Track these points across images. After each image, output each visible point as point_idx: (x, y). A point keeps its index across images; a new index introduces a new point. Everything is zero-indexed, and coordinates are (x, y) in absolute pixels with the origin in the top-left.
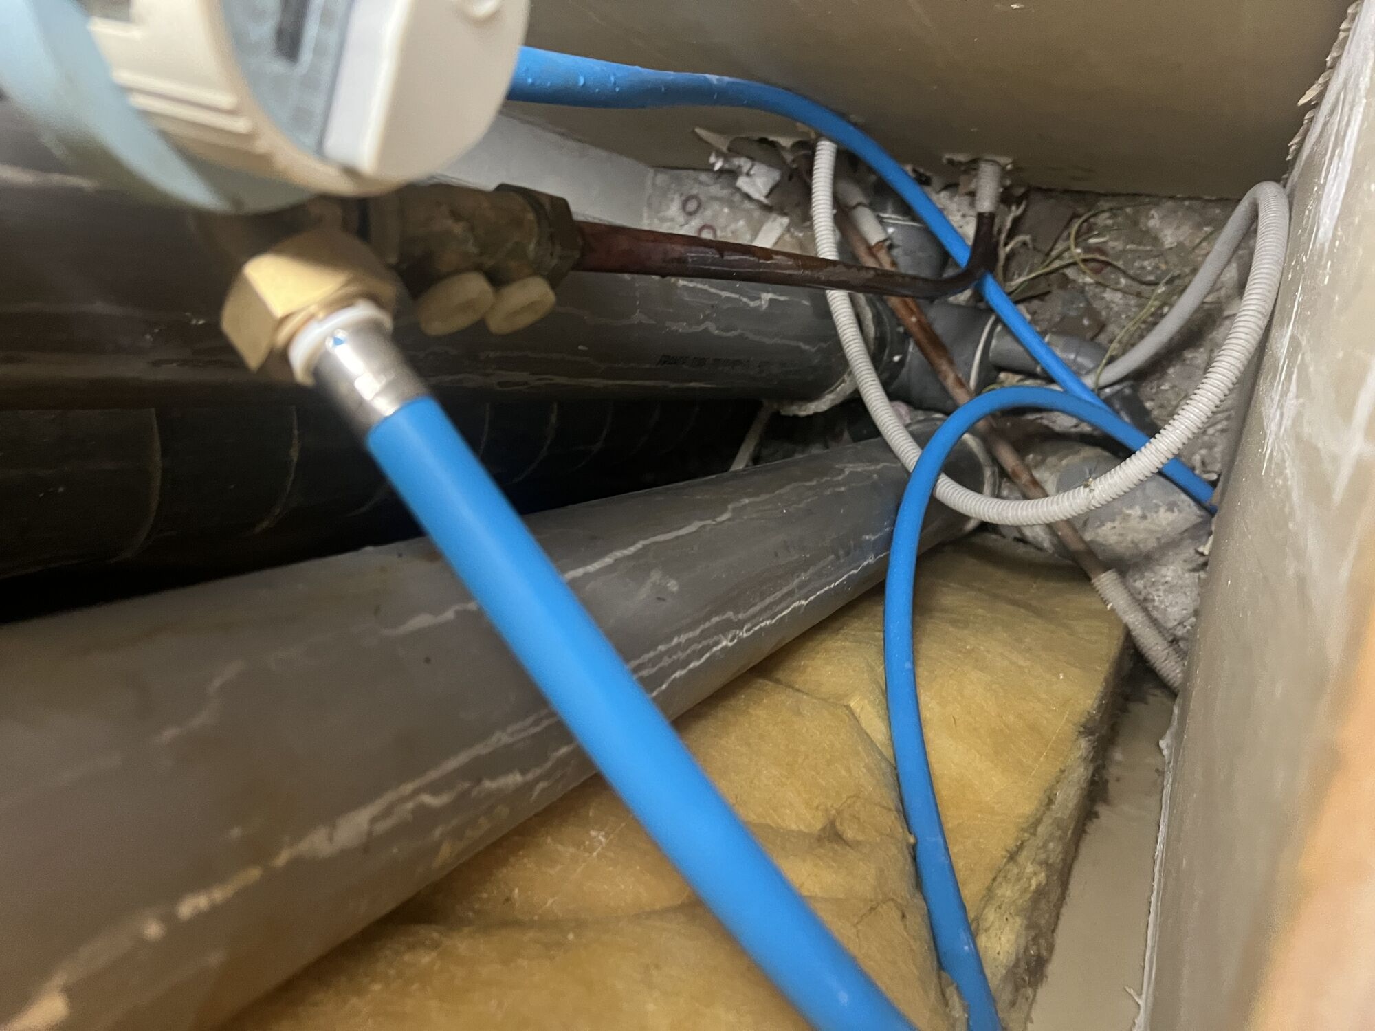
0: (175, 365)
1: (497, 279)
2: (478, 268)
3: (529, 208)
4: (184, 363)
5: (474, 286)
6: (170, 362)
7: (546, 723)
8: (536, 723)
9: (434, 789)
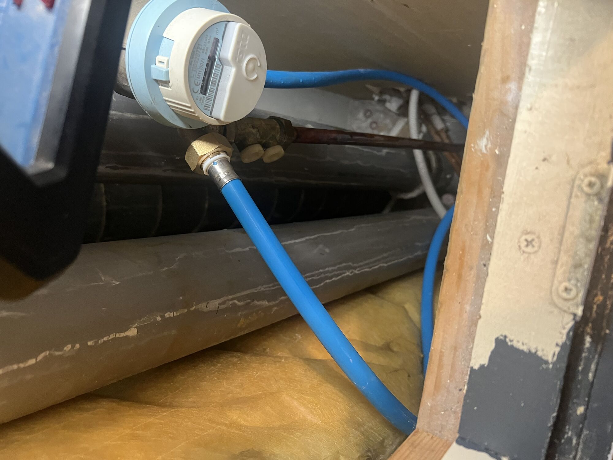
0: (170, 171)
1: (265, 146)
2: (259, 143)
3: (278, 124)
4: (173, 171)
5: (258, 148)
6: (169, 170)
7: (277, 287)
8: (273, 286)
9: (239, 299)
